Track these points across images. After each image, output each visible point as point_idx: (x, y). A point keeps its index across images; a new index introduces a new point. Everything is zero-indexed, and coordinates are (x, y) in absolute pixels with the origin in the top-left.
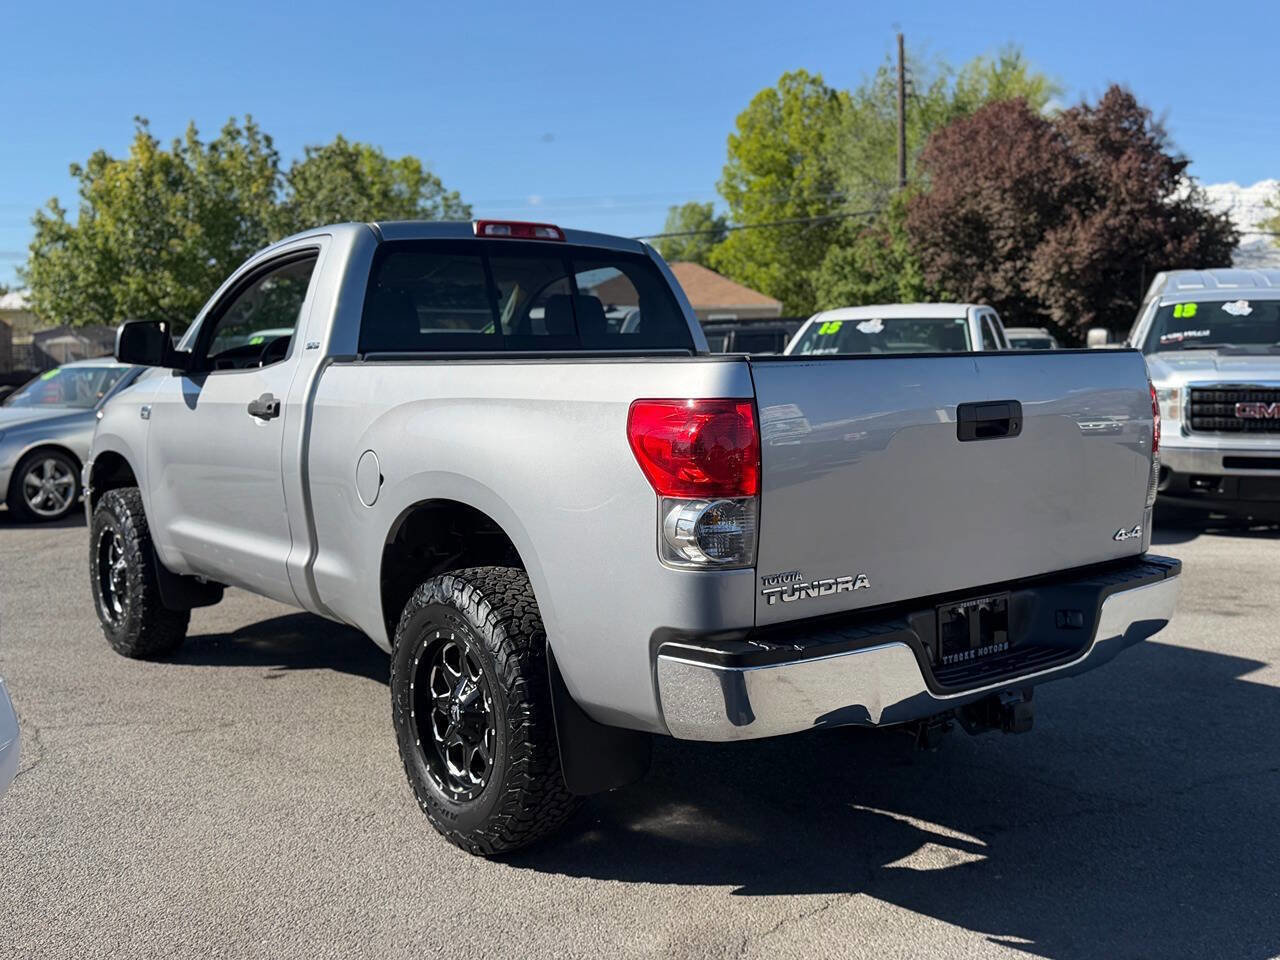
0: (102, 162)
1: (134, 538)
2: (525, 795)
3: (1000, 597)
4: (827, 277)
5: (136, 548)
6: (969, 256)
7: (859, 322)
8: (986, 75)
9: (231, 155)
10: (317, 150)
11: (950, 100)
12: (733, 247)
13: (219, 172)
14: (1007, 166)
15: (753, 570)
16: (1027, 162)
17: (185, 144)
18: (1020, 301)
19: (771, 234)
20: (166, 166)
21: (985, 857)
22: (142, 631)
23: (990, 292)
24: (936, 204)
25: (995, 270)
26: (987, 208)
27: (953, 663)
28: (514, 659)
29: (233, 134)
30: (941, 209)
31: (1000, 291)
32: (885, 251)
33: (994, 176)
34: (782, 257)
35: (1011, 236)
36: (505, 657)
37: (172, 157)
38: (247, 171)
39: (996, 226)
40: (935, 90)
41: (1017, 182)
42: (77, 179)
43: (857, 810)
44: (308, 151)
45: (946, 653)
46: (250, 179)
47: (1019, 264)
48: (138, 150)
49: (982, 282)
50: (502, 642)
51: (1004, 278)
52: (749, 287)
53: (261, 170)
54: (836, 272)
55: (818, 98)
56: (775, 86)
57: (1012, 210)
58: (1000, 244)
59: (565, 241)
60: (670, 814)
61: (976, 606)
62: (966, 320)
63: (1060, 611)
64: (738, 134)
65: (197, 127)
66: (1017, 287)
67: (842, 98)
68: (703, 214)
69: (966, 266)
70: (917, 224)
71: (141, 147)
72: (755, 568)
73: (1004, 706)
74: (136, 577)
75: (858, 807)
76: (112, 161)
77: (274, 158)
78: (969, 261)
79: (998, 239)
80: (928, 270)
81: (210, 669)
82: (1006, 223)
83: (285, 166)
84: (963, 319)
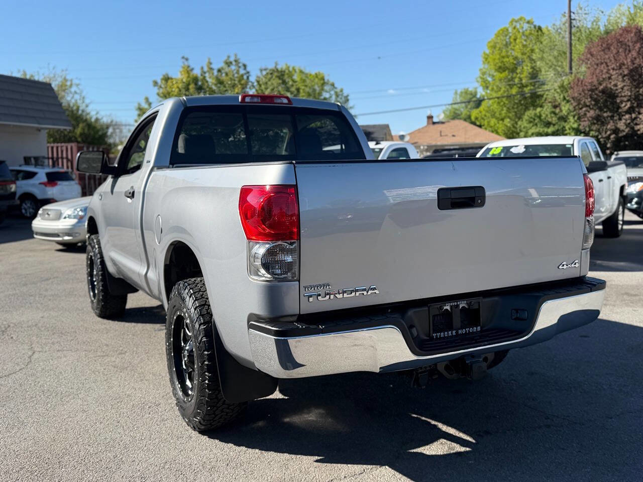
0: (167, 79)
1: (98, 259)
2: (207, 401)
3: (474, 300)
4: (525, 125)
5: (99, 264)
6: (606, 112)
7: (512, 147)
8: (624, 15)
9: (227, 74)
10: (265, 70)
11: (602, 29)
12: (484, 110)
13: (220, 82)
14: (625, 62)
15: (298, 282)
16: (638, 60)
17: (206, 69)
18: (635, 136)
19: (504, 103)
20: (195, 80)
21: (470, 449)
22: (102, 305)
23: (617, 131)
24: (586, 84)
25: (620, 119)
26: (616, 85)
27: (440, 337)
28: (202, 327)
29: (229, 64)
30: (589, 87)
31: (623, 131)
32: (557, 111)
33: (618, 68)
34: (511, 115)
35: (628, 100)
36: (198, 326)
37: (199, 75)
38: (233, 82)
39: (620, 95)
40: (595, 23)
41: (631, 71)
42: (156, 88)
43: (413, 417)
44: (261, 70)
45: (435, 331)
46: (234, 86)
47: (634, 116)
48: (183, 73)
49: (612, 126)
50: (197, 318)
51: (625, 124)
52: (492, 132)
53: (240, 81)
54: (530, 122)
55: (531, 30)
56: (507, 26)
57: (629, 86)
58: (623, 105)
59: (292, 104)
60: (308, 413)
61: (458, 306)
62: (573, 145)
63: (514, 309)
64: (488, 52)
65: (212, 61)
66: (633, 128)
67: (544, 30)
68: (471, 94)
69: (604, 118)
70: (576, 95)
71: (184, 71)
72: (299, 281)
73: (468, 363)
74: (99, 278)
75: (414, 415)
76: (172, 79)
77: (248, 75)
78: (605, 115)
79: (622, 102)
80: (583, 120)
81: (133, 324)
82: (626, 94)
83: (253, 79)
84: (571, 145)
